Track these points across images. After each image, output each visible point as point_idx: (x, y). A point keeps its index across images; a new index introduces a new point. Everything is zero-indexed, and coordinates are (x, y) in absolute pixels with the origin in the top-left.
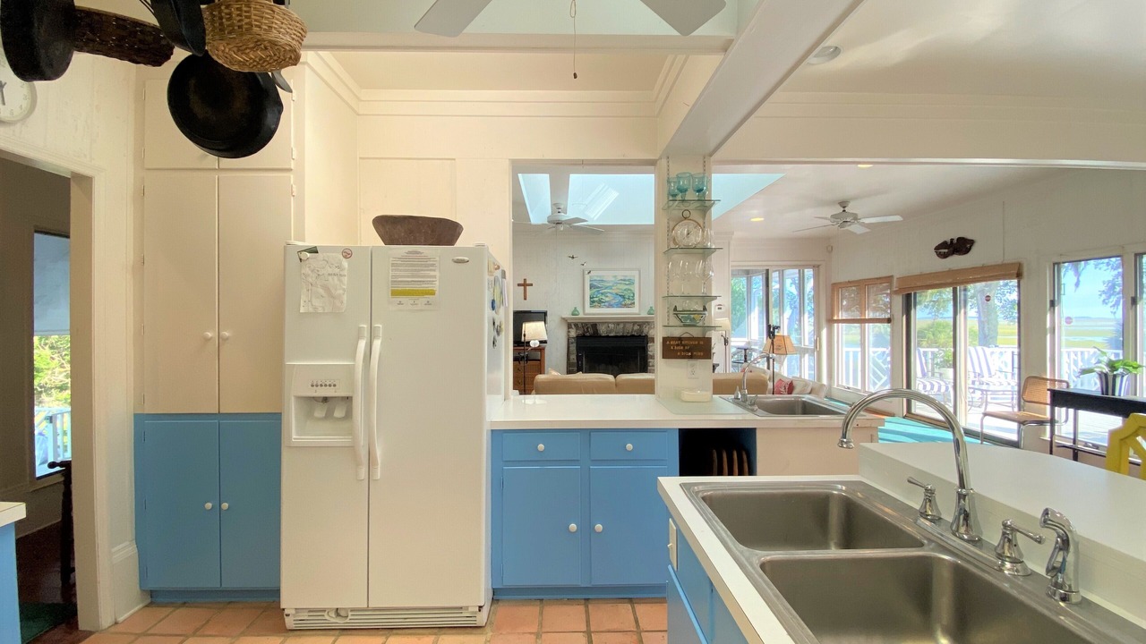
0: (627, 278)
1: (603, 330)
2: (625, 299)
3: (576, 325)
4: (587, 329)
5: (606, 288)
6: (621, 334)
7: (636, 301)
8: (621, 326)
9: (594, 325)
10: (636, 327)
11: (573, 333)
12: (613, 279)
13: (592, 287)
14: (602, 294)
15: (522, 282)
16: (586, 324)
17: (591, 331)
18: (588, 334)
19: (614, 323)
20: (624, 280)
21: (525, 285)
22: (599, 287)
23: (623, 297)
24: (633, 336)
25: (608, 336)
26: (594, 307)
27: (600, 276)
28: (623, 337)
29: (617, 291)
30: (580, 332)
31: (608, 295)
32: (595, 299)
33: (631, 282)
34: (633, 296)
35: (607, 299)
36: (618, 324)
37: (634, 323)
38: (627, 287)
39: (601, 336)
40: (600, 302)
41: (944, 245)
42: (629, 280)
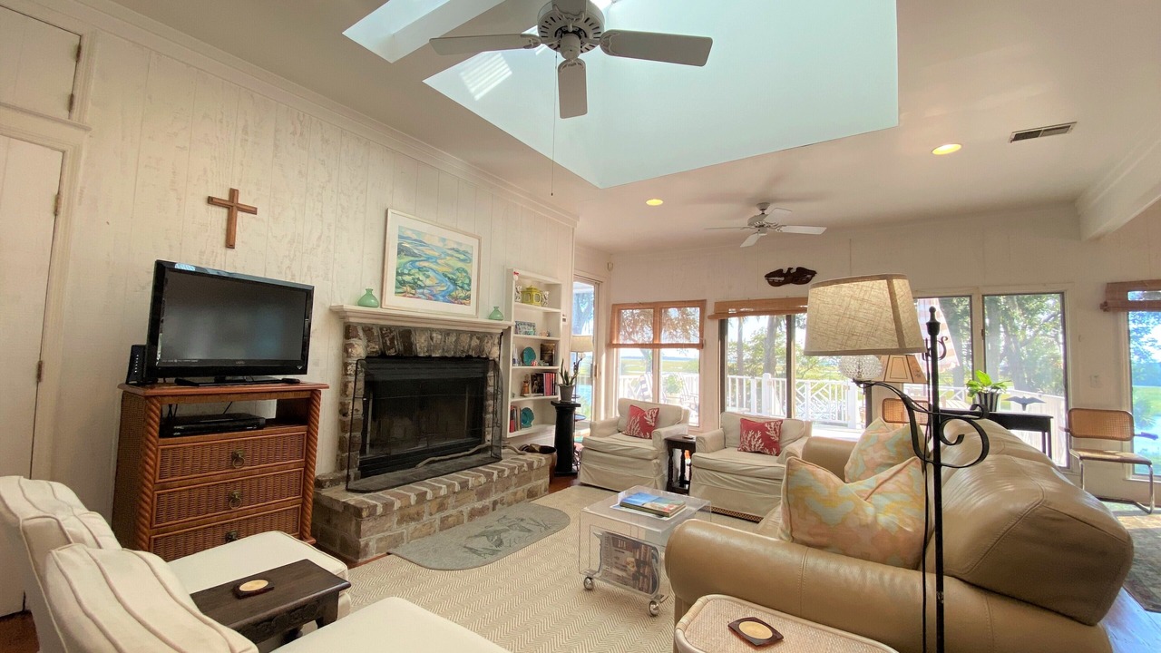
0: (462, 249)
1: (421, 345)
2: (456, 288)
3: (368, 330)
4: (392, 340)
5: (428, 259)
6: (451, 354)
7: (473, 294)
8: (453, 338)
9: (406, 334)
10: (475, 342)
11: (359, 349)
12: (441, 245)
13: (401, 251)
14: (420, 269)
15: (225, 197)
16: (390, 329)
17: (399, 345)
18: (392, 352)
19: (440, 331)
20: (457, 251)
21: (231, 205)
22: (414, 255)
23: (454, 282)
24: (469, 357)
25: (429, 358)
26: (404, 294)
27: (419, 233)
28: (453, 359)
29: (446, 269)
30: (376, 347)
31: (430, 273)
32: (407, 278)
33: (467, 260)
34: (469, 285)
35: (428, 282)
36: (447, 333)
37: (472, 334)
38: (460, 265)
39: (417, 357)
40: (415, 285)
41: (779, 273)
42: (465, 253)
